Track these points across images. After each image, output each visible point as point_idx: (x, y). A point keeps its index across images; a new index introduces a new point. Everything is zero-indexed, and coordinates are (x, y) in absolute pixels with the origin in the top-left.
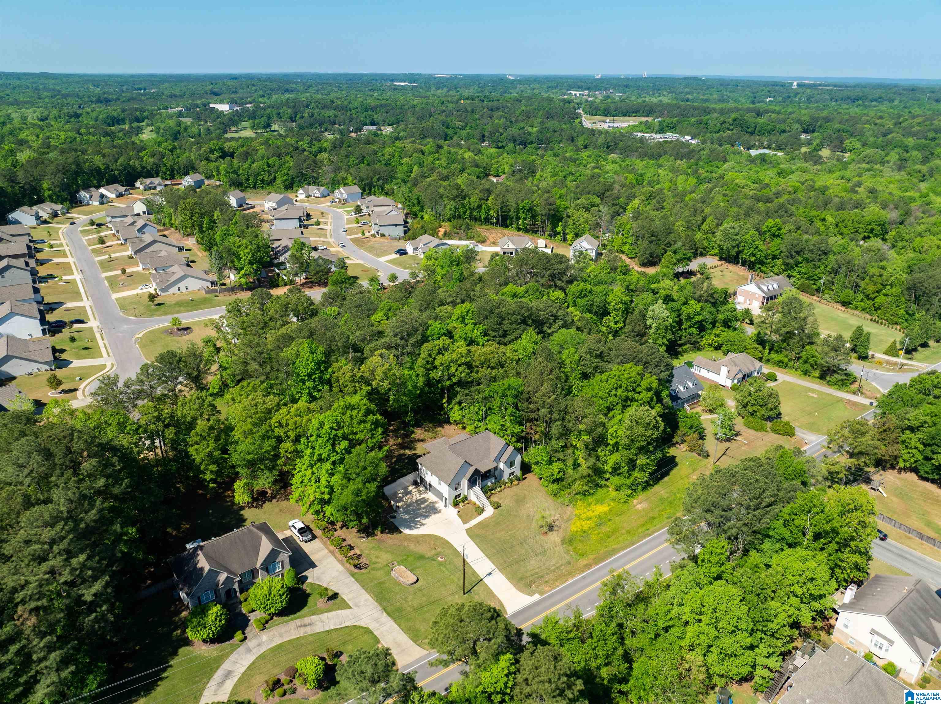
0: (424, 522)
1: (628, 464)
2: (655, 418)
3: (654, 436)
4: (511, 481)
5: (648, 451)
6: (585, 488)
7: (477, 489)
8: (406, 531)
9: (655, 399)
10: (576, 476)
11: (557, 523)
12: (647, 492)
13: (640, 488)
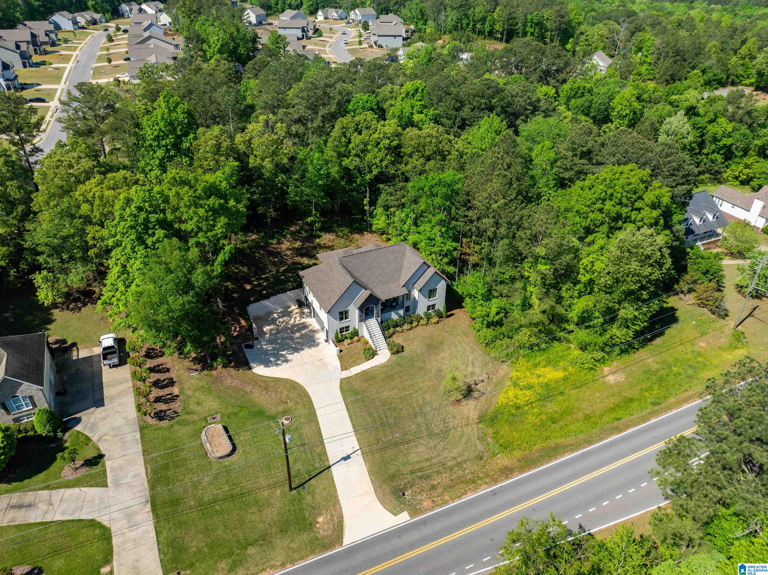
1: (604, 314)
2: (660, 250)
3: (653, 277)
4: (429, 317)
5: (638, 299)
6: (534, 340)
7: (373, 323)
8: (258, 369)
9: (662, 221)
10: (524, 321)
11: (479, 386)
12: (625, 357)
13: (617, 349)
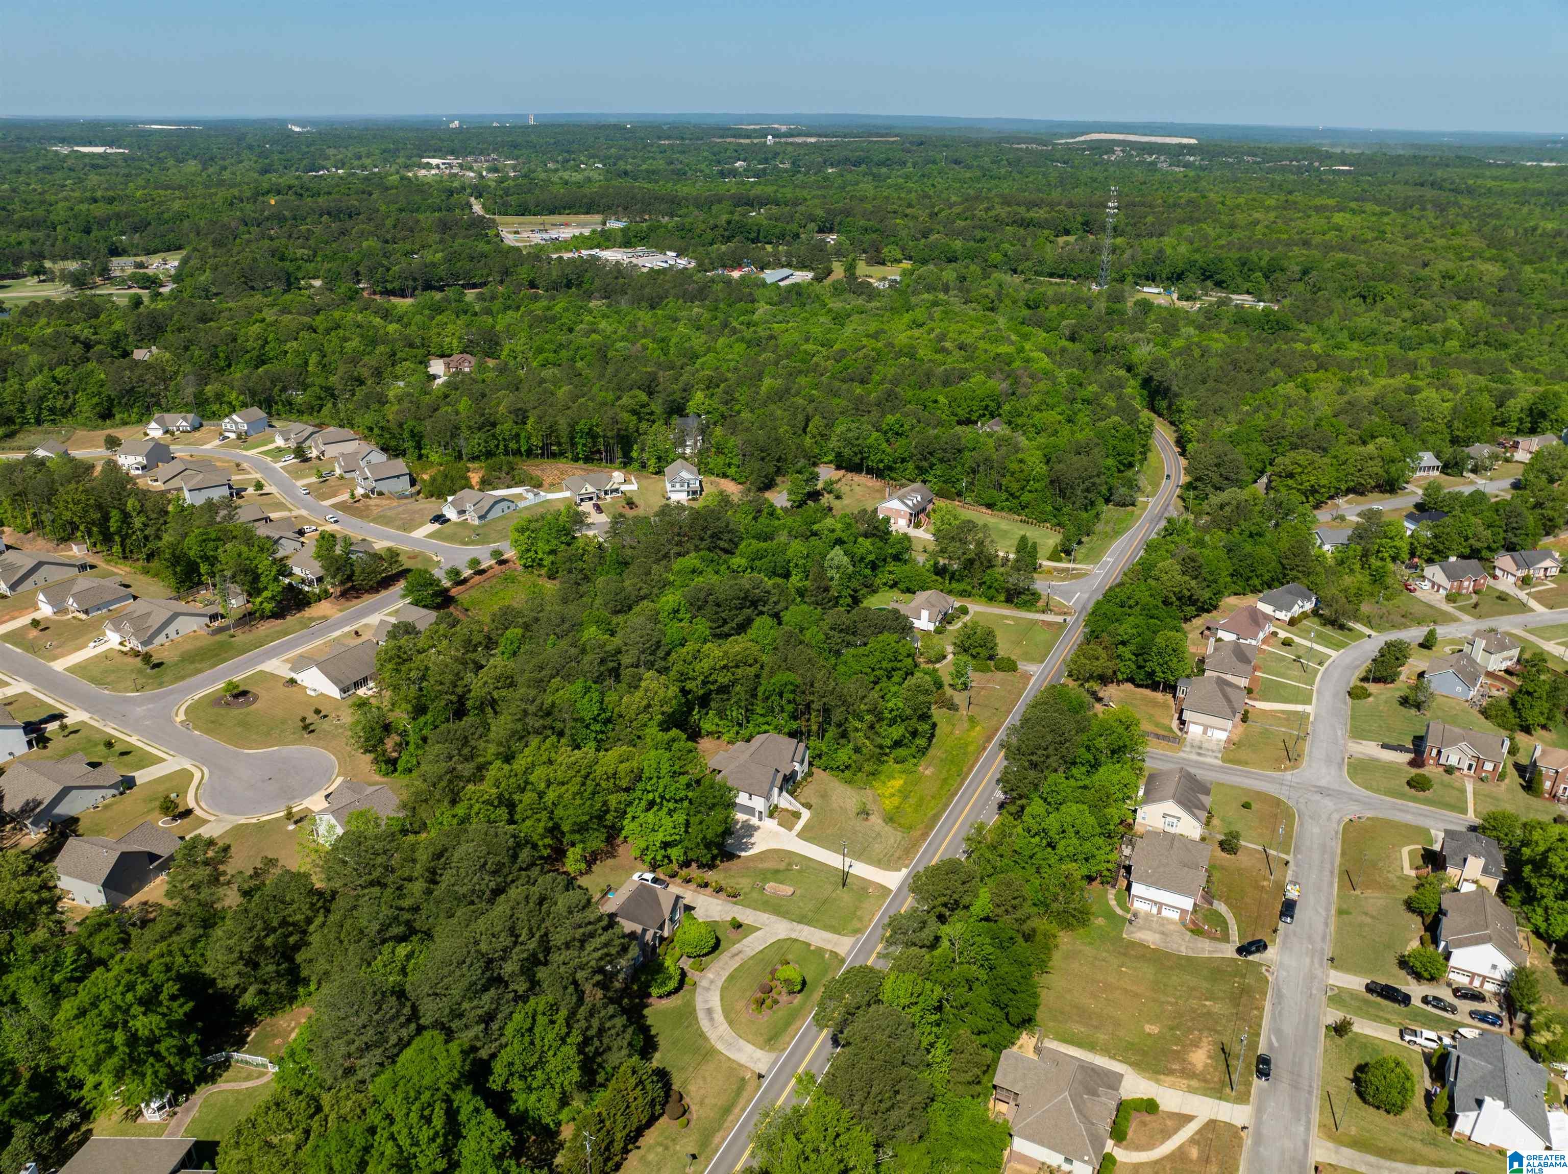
0: (752, 840)
4: (804, 779)
6: (875, 767)
8: (743, 854)
11: (868, 807)
12: (927, 757)
13: (921, 754)
